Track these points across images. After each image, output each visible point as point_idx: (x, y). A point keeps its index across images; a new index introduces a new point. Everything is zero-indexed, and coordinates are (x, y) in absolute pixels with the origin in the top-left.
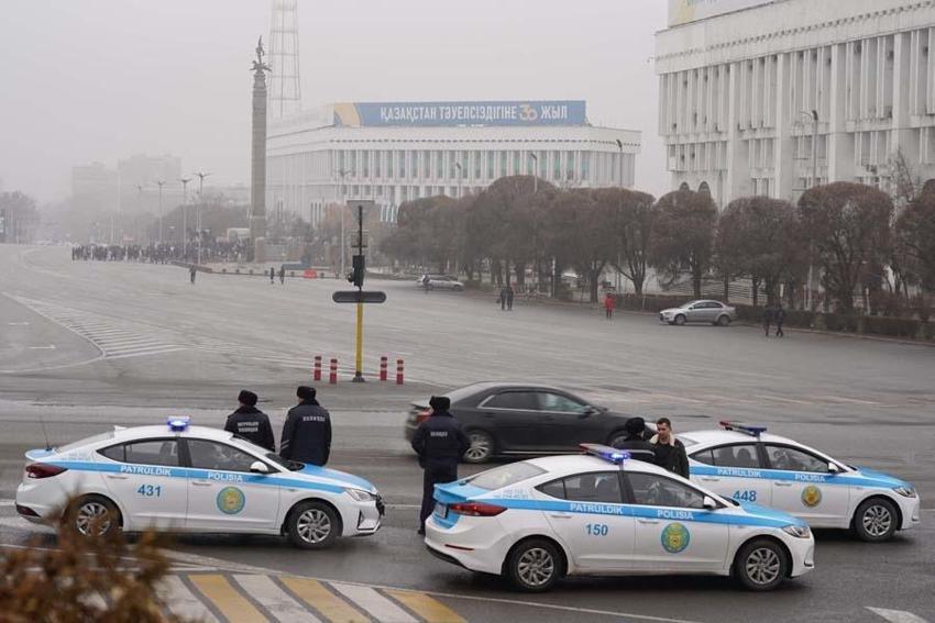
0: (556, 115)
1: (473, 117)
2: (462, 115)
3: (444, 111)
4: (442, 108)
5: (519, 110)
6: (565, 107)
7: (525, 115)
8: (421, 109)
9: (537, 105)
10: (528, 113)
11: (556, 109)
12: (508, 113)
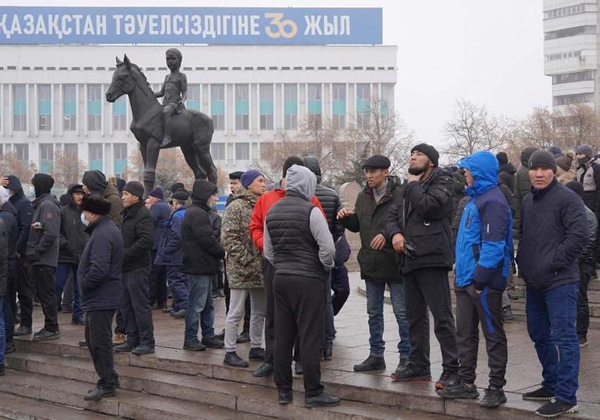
0: (331, 29)
1: (179, 32)
2: (158, 28)
3: (123, 22)
4: (118, 17)
5: (263, 23)
6: (347, 18)
7: (275, 29)
8: (78, 17)
9: (297, 15)
10: (281, 27)
11: (331, 21)
12: (244, 26)
